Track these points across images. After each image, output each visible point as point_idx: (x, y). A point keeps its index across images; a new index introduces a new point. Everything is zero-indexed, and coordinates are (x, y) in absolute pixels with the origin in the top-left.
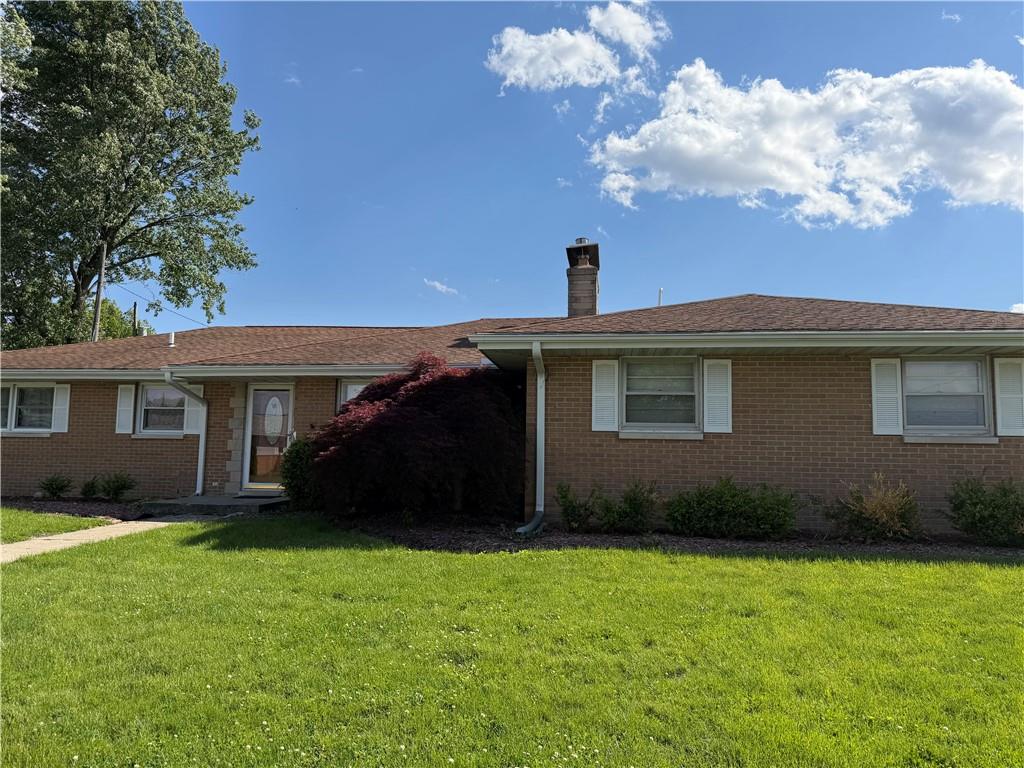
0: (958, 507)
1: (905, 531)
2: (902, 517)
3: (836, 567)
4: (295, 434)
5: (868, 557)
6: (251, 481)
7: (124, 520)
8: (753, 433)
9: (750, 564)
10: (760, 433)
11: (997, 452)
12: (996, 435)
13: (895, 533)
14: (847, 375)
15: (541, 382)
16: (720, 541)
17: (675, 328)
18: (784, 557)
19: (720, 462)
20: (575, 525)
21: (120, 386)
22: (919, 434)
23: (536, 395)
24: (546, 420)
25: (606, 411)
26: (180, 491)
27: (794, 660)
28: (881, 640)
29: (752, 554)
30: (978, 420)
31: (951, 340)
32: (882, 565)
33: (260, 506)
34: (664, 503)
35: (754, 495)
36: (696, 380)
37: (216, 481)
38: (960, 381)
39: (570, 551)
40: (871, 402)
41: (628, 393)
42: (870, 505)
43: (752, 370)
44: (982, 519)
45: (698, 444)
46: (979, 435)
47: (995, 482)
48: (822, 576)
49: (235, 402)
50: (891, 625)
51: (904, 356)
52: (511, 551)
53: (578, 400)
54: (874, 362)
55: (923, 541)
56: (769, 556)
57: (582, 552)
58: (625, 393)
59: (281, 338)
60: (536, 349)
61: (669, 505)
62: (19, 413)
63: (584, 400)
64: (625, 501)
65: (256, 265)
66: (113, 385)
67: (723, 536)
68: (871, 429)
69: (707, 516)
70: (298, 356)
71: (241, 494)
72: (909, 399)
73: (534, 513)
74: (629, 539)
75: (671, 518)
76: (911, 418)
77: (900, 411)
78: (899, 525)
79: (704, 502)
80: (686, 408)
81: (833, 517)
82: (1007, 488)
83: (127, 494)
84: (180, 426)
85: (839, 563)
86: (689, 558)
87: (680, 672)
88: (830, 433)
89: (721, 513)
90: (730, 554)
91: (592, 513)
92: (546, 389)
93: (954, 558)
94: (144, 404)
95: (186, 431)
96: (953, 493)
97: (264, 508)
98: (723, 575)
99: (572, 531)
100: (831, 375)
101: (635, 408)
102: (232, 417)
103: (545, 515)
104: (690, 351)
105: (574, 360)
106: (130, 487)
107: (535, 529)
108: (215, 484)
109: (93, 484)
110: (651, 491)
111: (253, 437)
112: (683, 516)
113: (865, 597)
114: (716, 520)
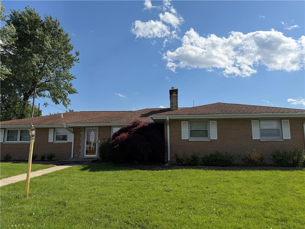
0: (274, 157)
1: (262, 163)
2: (261, 160)
3: (246, 172)
4: (99, 141)
5: (252, 169)
6: (86, 154)
7: (57, 165)
8: (223, 139)
9: (225, 172)
10: (225, 139)
11: (283, 143)
12: (283, 139)
13: (259, 164)
14: (246, 124)
15: (168, 127)
16: (216, 167)
17: (202, 113)
18: (233, 170)
19: (215, 147)
20: (180, 164)
21: (50, 129)
22: (264, 139)
23: (167, 130)
24: (170, 137)
25: (185, 134)
26: (67, 157)
27: (239, 190)
28: (258, 186)
29: (226, 170)
30: (279, 135)
31: (271, 116)
32: (256, 171)
33: (92, 161)
34: (202, 158)
35: (224, 155)
36: (208, 126)
37: (77, 154)
38: (274, 125)
39: (181, 170)
40: (252, 131)
41: (191, 130)
42: (253, 157)
43: (222, 123)
44: (280, 160)
45: (209, 142)
46: (279, 139)
47: (283, 151)
48: (242, 174)
49: (82, 133)
50: (259, 183)
51: (259, 119)
52: (166, 170)
53: (178, 131)
54: (252, 121)
55: (266, 166)
56: (229, 170)
57: (184, 170)
58: (190, 129)
59: (92, 115)
60: (168, 119)
61: (203, 158)
62: (21, 136)
63: (179, 131)
64: (192, 157)
65: (78, 93)
66: (48, 129)
67: (217, 166)
68: (252, 138)
69: (213, 161)
70: (100, 120)
71: (84, 158)
72: (261, 130)
73: (167, 161)
74: (194, 167)
75: (204, 161)
76: (262, 135)
77: (259, 134)
78: (260, 162)
79: (212, 157)
80: (206, 133)
81: (244, 160)
82: (286, 152)
83: (53, 159)
84: (66, 140)
85: (246, 171)
86: (210, 171)
87: (216, 193)
88: (242, 139)
89: (216, 160)
90: (220, 170)
91: (184, 161)
92: (170, 129)
93: (273, 169)
94: (56, 134)
95: (68, 141)
96: (273, 154)
97: (93, 162)
98: (220, 174)
99: (179, 165)
100: (242, 124)
101: (192, 133)
102: (81, 137)
103: (170, 161)
104: (206, 119)
105: (177, 121)
106: (54, 157)
107: (169, 165)
108: (76, 155)
109: (44, 156)
110: (198, 155)
111: (87, 142)
112: (207, 161)
113: (253, 178)
114: (215, 162)
